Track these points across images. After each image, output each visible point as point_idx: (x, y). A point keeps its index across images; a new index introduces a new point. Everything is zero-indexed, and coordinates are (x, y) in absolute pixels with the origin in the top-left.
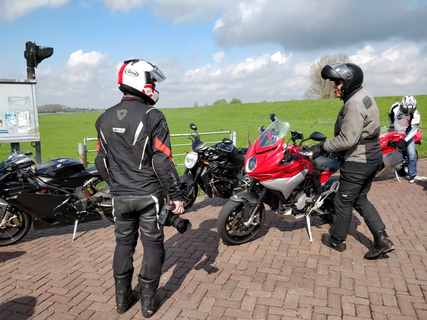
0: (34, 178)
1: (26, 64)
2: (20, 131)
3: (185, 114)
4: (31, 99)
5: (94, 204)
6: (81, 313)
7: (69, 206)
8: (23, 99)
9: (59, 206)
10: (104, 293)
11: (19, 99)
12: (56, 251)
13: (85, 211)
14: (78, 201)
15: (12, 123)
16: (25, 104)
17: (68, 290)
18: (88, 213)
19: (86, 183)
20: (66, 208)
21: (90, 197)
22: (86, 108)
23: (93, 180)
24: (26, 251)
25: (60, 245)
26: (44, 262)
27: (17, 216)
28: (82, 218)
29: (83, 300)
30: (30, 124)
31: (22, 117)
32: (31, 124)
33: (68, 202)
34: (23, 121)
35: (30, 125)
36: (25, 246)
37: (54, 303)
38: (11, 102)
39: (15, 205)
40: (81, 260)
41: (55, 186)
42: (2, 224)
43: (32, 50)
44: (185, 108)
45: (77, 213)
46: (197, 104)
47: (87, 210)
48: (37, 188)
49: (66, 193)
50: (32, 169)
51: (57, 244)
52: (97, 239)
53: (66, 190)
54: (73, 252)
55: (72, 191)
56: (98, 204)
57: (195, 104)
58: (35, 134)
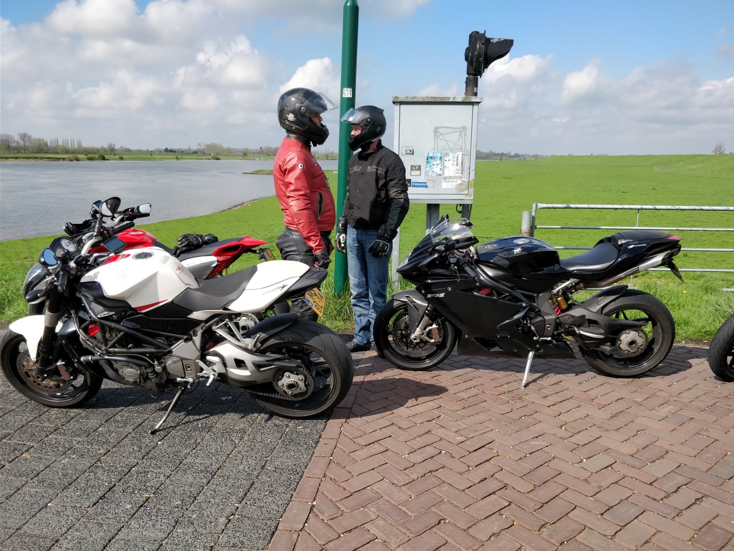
0: (473, 267)
1: (466, 70)
2: (445, 185)
3: (693, 167)
4: (469, 131)
5: (568, 329)
6: (563, 542)
7: (524, 324)
8: (456, 132)
9: (508, 321)
10: (602, 514)
11: (451, 130)
12: (496, 400)
13: (549, 339)
14: (539, 319)
15: (435, 171)
16: (459, 139)
17: (532, 487)
18: (554, 342)
19: (558, 287)
20: (518, 326)
21: (560, 314)
22: (506, 152)
23: (571, 283)
24: (447, 388)
25: (501, 389)
26: (481, 417)
27: (437, 327)
28: (540, 350)
29: (563, 515)
30: (462, 174)
31: (451, 162)
32: (464, 173)
33: (524, 317)
34: (451, 169)
35: (461, 176)
36: (443, 378)
37: (510, 504)
38: (438, 136)
39: (438, 308)
40: (546, 431)
41: (505, 285)
42: (415, 335)
43: (479, 45)
44: (695, 156)
45: (535, 338)
46: (722, 148)
47: (553, 337)
48: (477, 284)
49: (522, 301)
50: (470, 251)
51: (496, 387)
52: (567, 394)
53: (523, 295)
54: (527, 411)
55: (532, 299)
56: (576, 329)
57: (716, 149)
58: (466, 192)
